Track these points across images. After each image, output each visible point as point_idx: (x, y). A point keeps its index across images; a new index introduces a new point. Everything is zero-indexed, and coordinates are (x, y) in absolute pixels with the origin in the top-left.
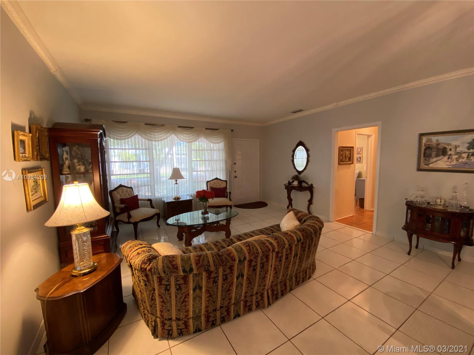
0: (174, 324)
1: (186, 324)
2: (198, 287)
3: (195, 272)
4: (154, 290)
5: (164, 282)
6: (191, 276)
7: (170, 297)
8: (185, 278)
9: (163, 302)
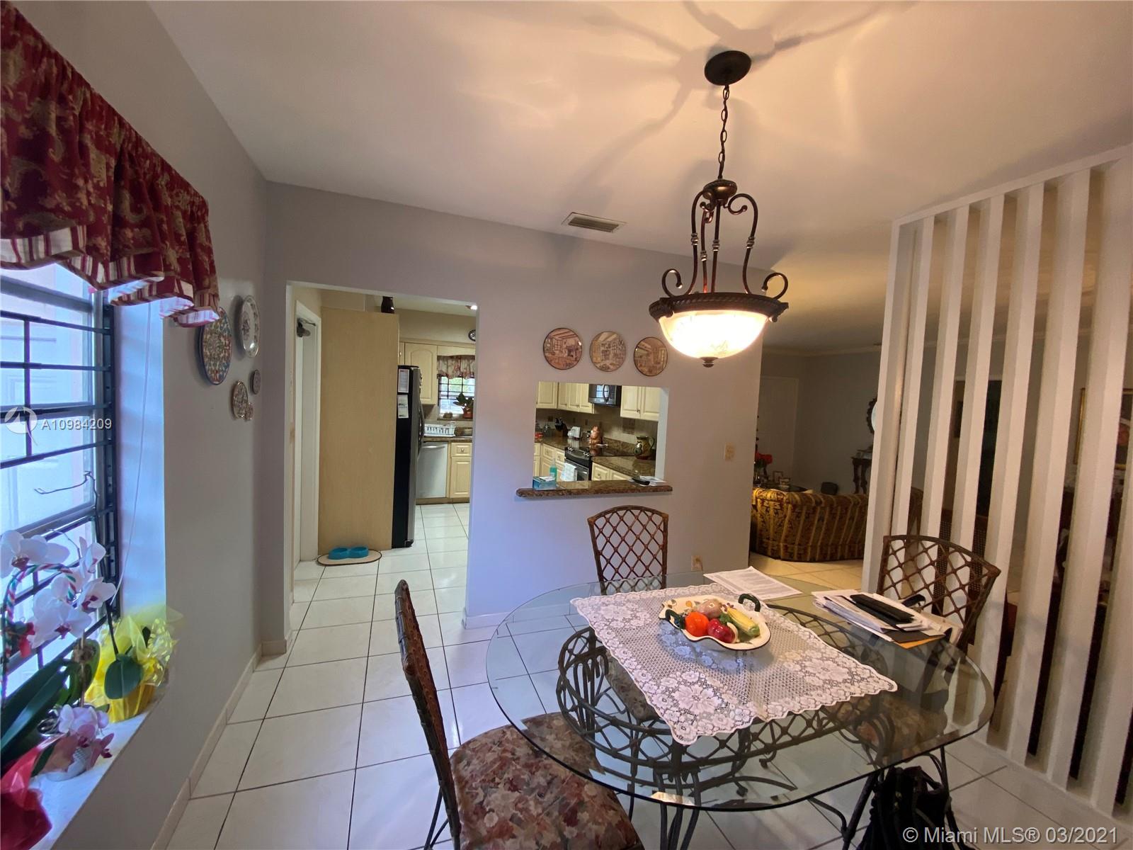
0: (796, 547)
1: (805, 552)
2: (821, 519)
3: (823, 505)
4: (785, 516)
5: (797, 510)
6: (819, 508)
7: (799, 523)
8: (814, 509)
9: (791, 528)
